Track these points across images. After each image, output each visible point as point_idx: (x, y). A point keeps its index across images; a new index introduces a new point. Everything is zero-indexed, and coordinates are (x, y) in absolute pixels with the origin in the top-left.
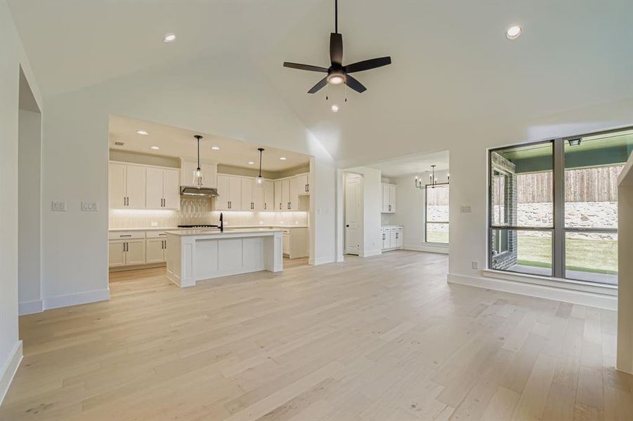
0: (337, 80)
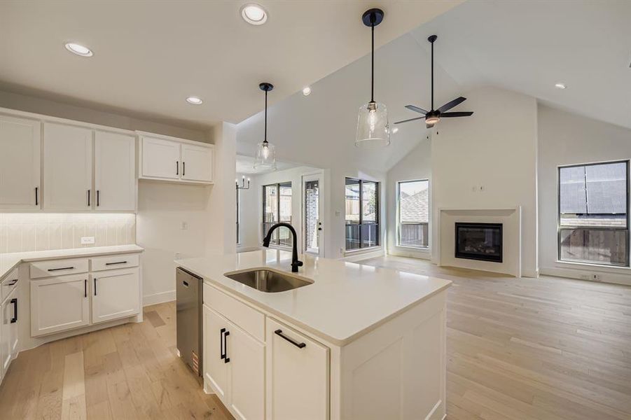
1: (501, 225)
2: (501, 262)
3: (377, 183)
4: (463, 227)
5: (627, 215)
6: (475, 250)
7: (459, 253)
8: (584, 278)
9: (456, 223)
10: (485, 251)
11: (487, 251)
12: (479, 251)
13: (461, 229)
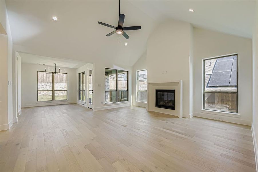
0: (120, 32)
1: (174, 90)
2: (174, 110)
3: (127, 72)
4: (160, 92)
5: (237, 86)
6: (164, 104)
7: (158, 105)
8: (215, 119)
9: (156, 90)
10: (168, 104)
11: (169, 104)
12: (166, 104)
13: (159, 93)
